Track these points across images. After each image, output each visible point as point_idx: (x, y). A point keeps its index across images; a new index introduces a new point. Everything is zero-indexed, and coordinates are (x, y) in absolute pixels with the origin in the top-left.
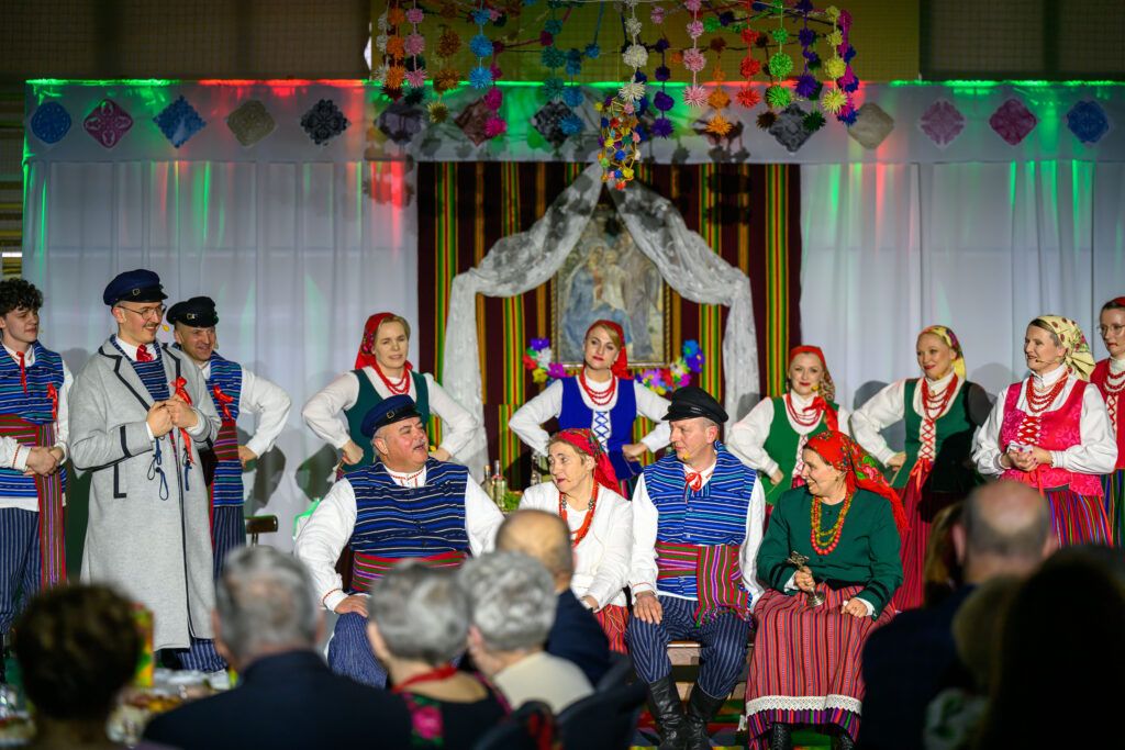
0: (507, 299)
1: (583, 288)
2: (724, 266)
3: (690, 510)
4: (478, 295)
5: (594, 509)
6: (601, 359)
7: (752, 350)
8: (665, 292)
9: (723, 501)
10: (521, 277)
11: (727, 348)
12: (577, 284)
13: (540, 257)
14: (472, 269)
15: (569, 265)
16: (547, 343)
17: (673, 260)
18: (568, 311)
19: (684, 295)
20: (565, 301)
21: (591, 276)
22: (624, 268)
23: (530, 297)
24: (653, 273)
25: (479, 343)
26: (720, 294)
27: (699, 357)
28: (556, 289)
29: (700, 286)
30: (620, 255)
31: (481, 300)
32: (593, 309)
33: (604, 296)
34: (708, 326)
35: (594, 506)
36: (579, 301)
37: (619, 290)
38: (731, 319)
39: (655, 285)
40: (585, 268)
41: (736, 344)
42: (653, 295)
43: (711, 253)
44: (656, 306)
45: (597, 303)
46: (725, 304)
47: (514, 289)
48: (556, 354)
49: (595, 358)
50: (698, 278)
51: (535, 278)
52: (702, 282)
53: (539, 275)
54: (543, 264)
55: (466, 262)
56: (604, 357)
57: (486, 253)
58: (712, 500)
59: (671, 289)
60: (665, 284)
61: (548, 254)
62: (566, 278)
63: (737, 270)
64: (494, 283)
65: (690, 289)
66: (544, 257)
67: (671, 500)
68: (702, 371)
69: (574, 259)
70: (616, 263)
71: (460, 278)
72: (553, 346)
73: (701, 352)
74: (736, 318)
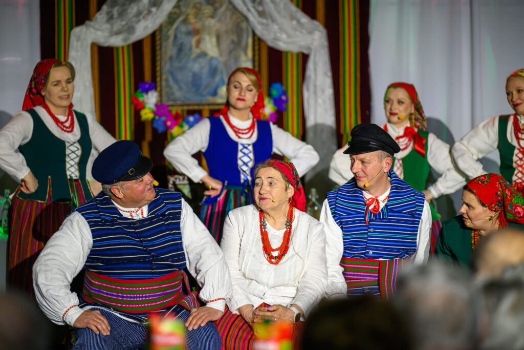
0: (117, 48)
1: (183, 38)
2: (305, 19)
3: (371, 230)
4: (93, 45)
5: (290, 229)
6: (243, 100)
7: (329, 91)
8: (254, 41)
9: (398, 221)
10: (131, 29)
11: (308, 90)
12: (179, 35)
13: (146, 12)
14: (87, 22)
15: (171, 19)
16: (153, 86)
17: (262, 14)
18: (171, 58)
19: (270, 44)
20: (168, 49)
21: (190, 28)
22: (219, 21)
23: (137, 46)
24: (244, 25)
25: (94, 86)
26: (302, 43)
27: (284, 98)
28: (160, 39)
29: (284, 36)
30: (216, 9)
31: (96, 49)
32: (193, 56)
33: (202, 46)
34: (291, 71)
35: (291, 226)
36: (180, 50)
37: (214, 40)
38: (310, 65)
39: (245, 36)
40: (185, 21)
41: (315, 86)
42: (243, 44)
43: (293, 8)
44: (246, 53)
45: (196, 51)
46: (305, 52)
47: (125, 40)
48: (161, 96)
49: (239, 99)
50: (282, 30)
51: (143, 30)
52: (286, 33)
53: (146, 27)
54: (150, 17)
55: (82, 17)
56: (246, 98)
57: (99, 8)
58: (390, 220)
59: (260, 40)
60: (254, 34)
61: (154, 9)
62: (168, 30)
63: (316, 23)
64: (106, 34)
65: (276, 39)
66: (149, 12)
67: (354, 222)
68: (286, 109)
69: (175, 13)
70: (212, 17)
71: (77, 30)
72: (158, 89)
73: (285, 93)
74: (315, 64)
